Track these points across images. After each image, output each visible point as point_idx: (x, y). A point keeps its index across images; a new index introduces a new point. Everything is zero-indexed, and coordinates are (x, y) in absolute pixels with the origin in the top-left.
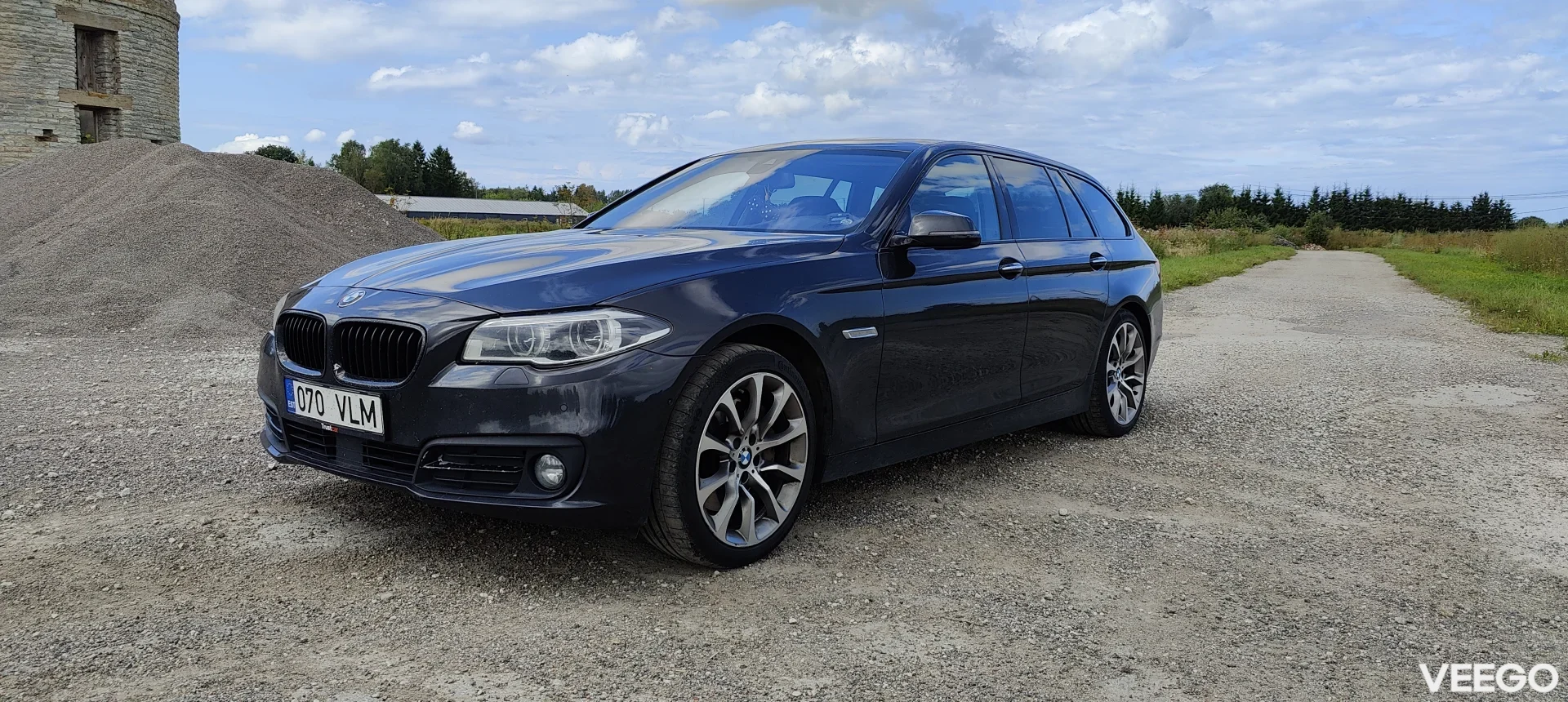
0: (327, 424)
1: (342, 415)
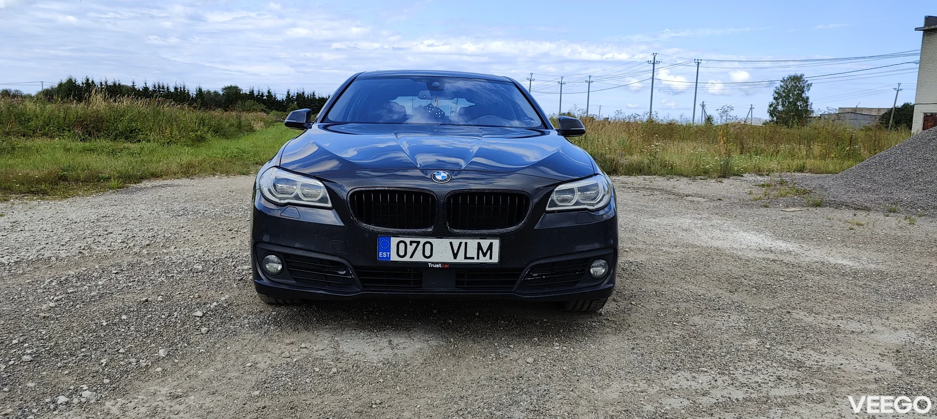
0: (434, 263)
1: (455, 255)
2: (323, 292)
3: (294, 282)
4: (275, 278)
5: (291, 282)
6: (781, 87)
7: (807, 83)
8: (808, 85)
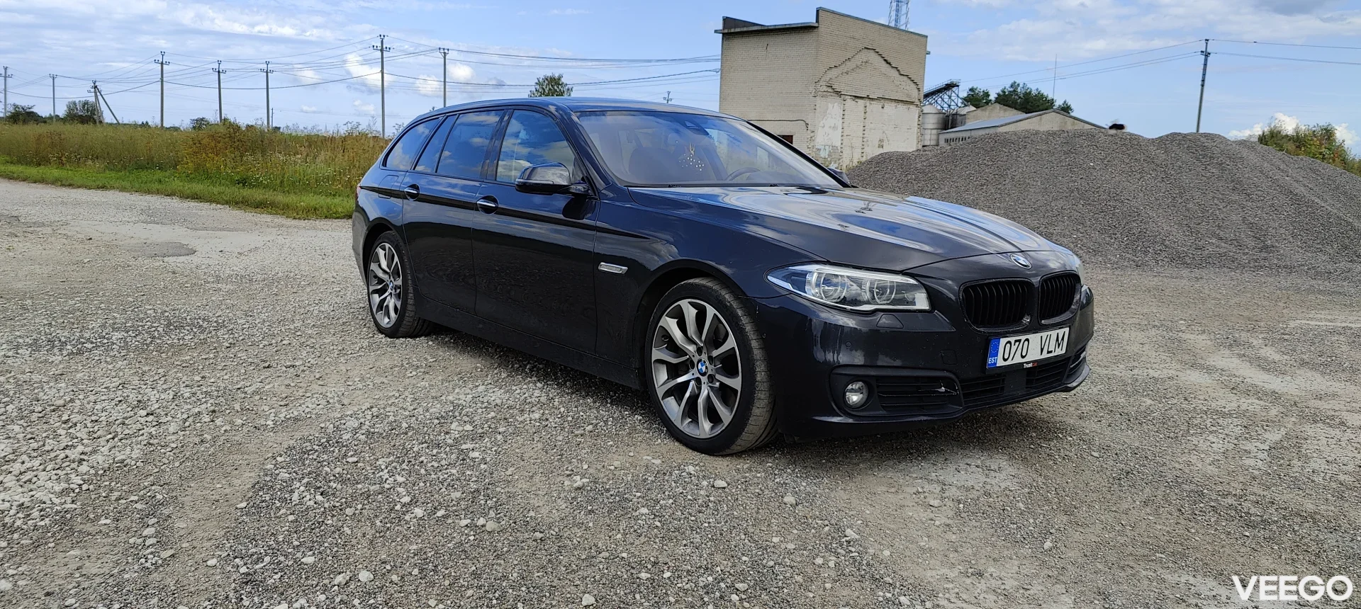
0: (1027, 363)
1: (1042, 350)
2: (925, 418)
3: (885, 412)
4: (860, 411)
5: (881, 412)
6: (536, 90)
7: (567, 88)
8: (568, 90)
